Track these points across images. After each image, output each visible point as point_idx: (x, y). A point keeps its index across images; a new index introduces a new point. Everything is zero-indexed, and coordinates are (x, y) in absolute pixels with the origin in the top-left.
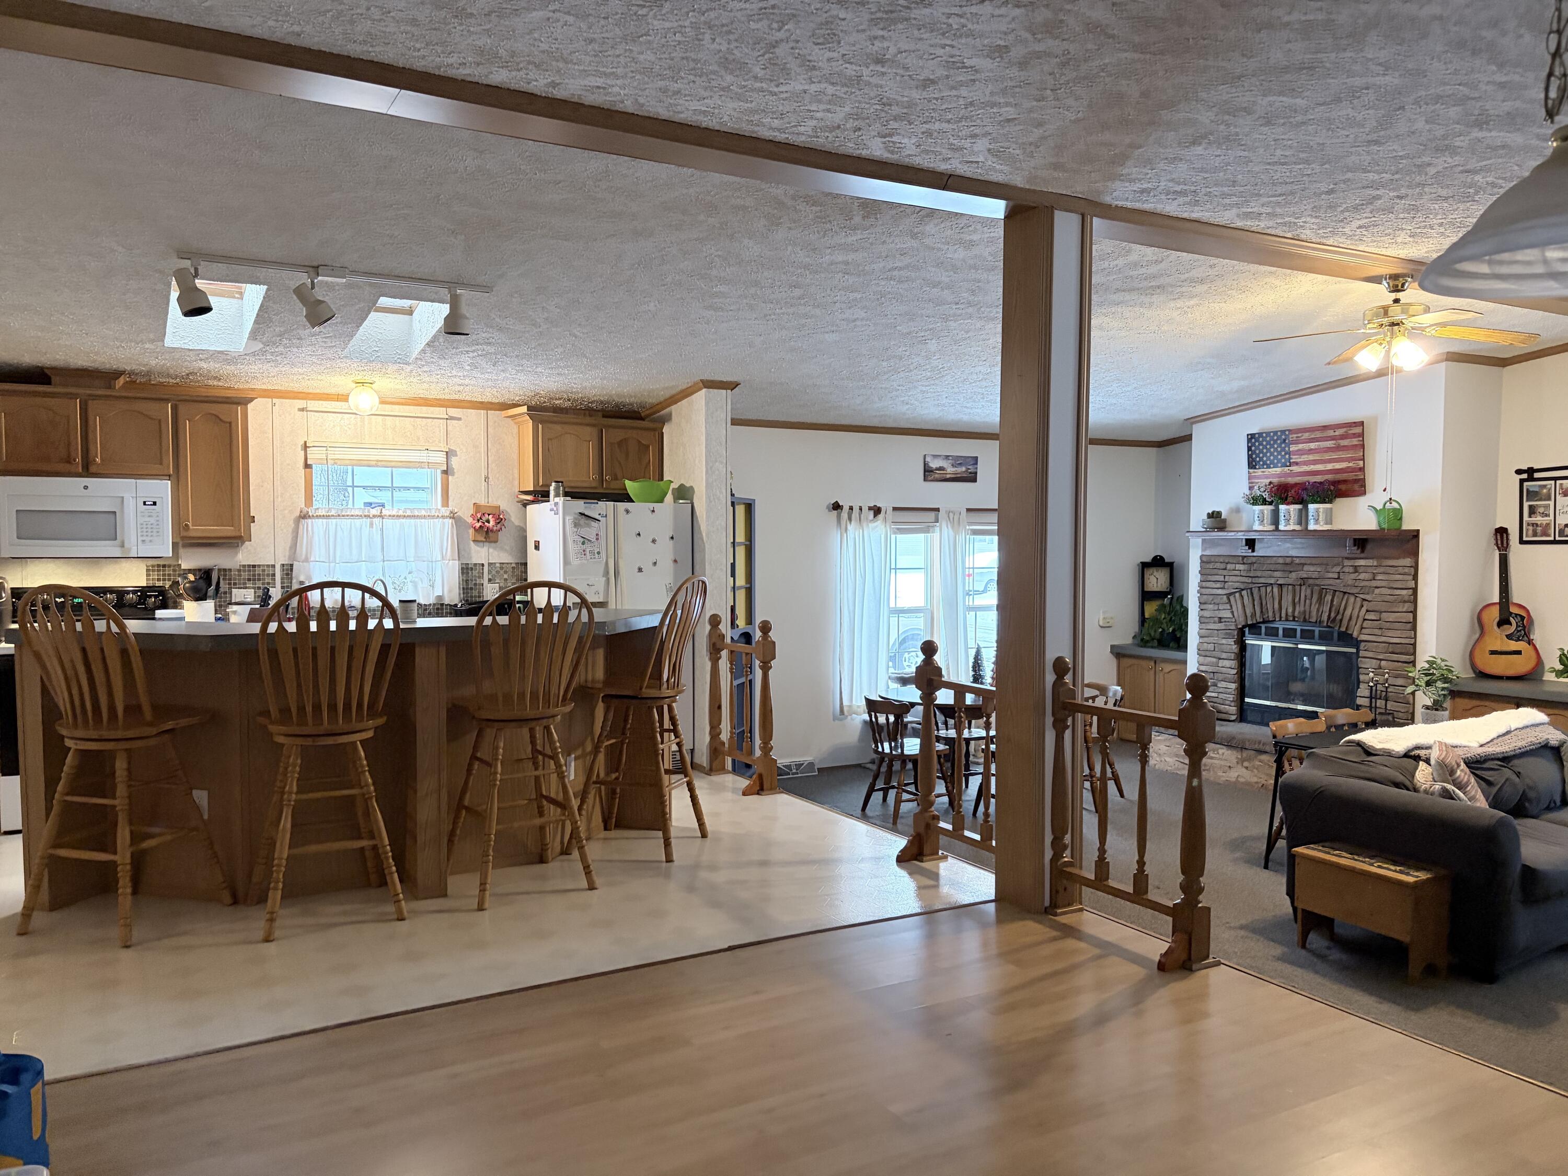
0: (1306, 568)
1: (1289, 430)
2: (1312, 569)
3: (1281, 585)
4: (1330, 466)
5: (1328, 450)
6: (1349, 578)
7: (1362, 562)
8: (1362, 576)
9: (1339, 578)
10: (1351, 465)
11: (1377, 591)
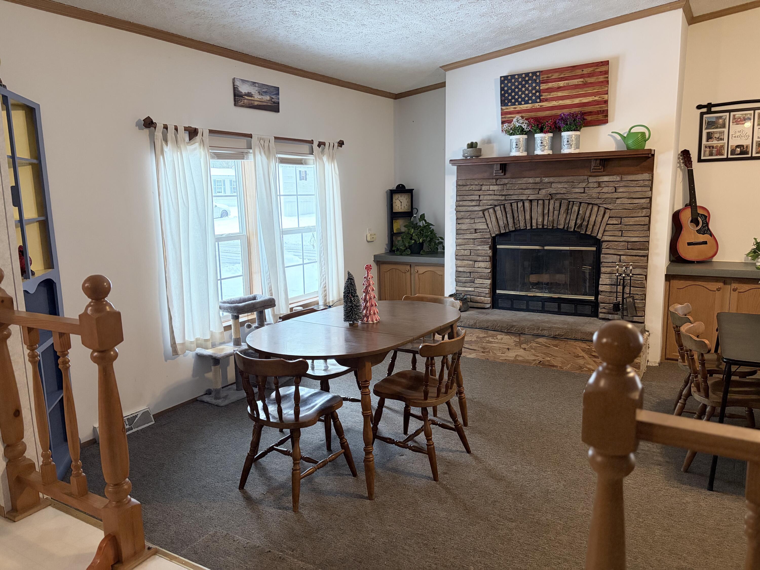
0: (554, 185)
1: (539, 72)
2: (560, 186)
3: (531, 201)
4: (577, 101)
5: (576, 87)
6: (594, 192)
7: (606, 179)
8: (605, 190)
9: (584, 193)
10: (596, 98)
11: (618, 201)
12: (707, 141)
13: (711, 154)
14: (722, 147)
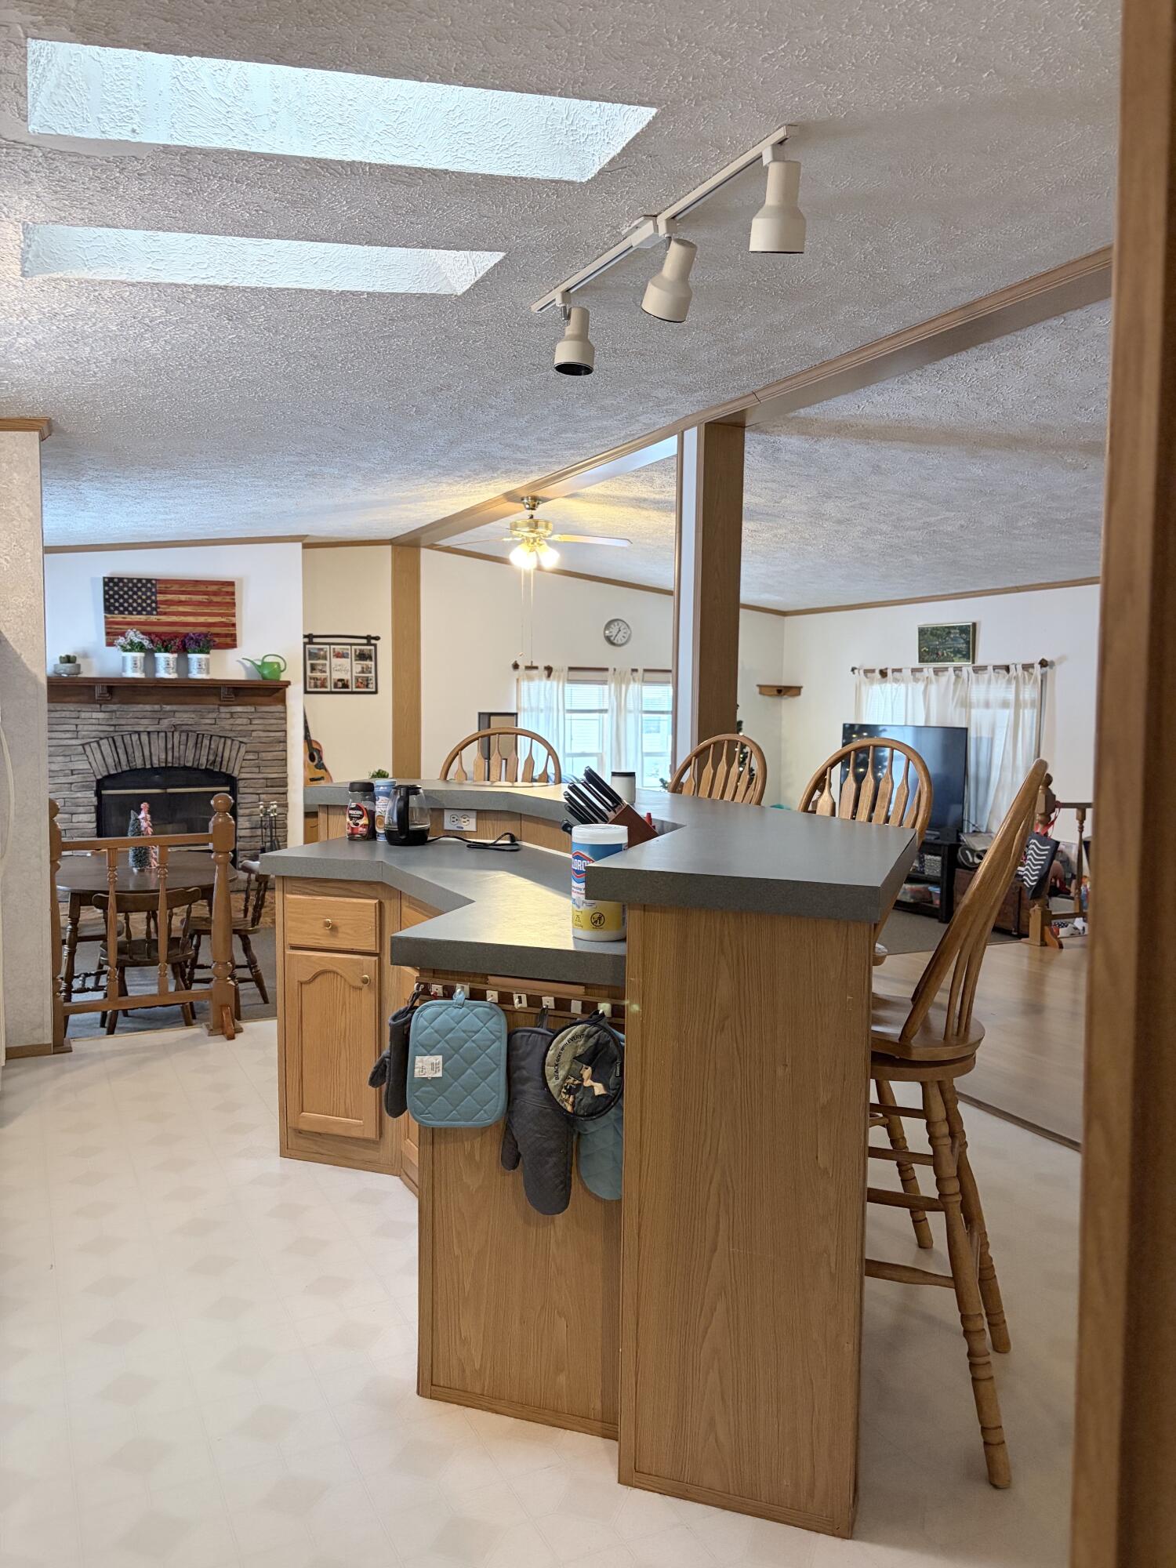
0: (177, 715)
1: (156, 580)
2: (186, 715)
3: (149, 733)
4: (202, 619)
5: (200, 603)
6: (226, 724)
7: (239, 709)
8: (239, 721)
9: (215, 724)
10: (223, 620)
11: (254, 734)
12: (312, 672)
13: (316, 686)
14: (325, 679)
